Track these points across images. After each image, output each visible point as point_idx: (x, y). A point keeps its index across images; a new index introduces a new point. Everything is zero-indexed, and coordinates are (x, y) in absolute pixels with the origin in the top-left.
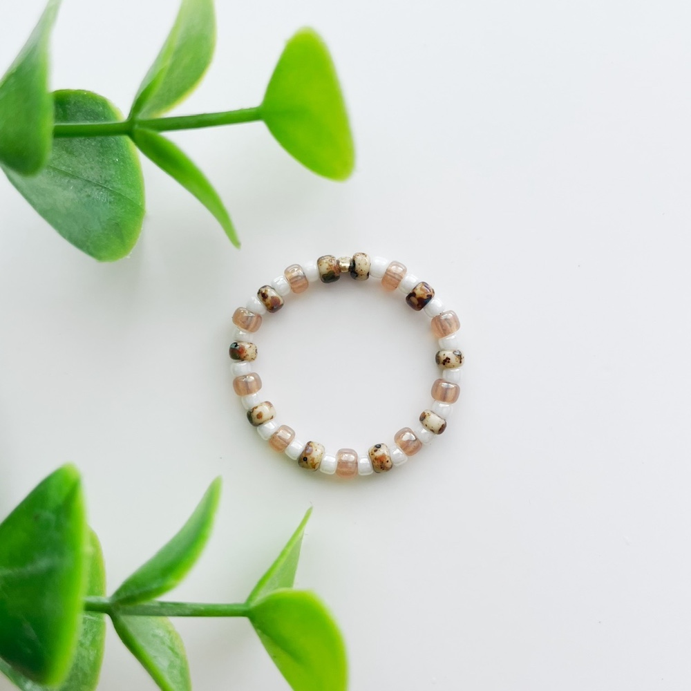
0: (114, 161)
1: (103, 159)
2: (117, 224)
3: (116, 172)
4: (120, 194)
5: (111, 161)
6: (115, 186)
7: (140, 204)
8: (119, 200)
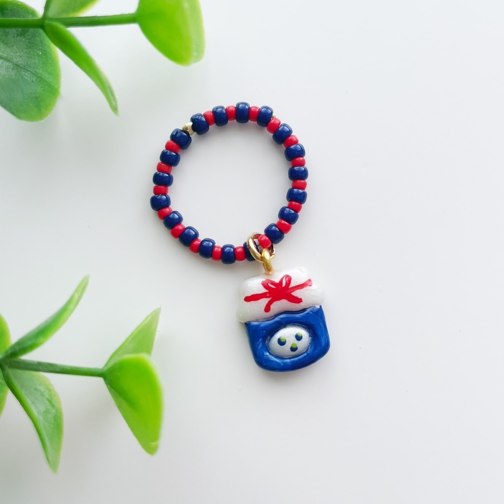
0: (38, 54)
1: (30, 51)
2: (37, 98)
3: (39, 61)
4: (40, 77)
5: (35, 53)
6: (38, 71)
7: (56, 87)
8: (40, 81)
